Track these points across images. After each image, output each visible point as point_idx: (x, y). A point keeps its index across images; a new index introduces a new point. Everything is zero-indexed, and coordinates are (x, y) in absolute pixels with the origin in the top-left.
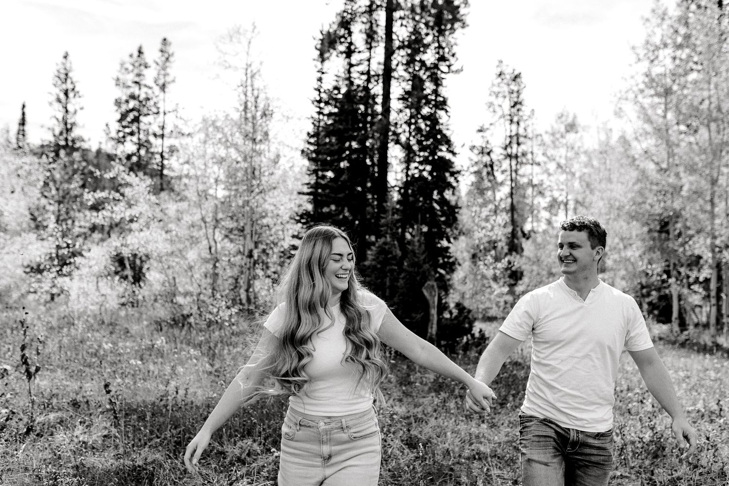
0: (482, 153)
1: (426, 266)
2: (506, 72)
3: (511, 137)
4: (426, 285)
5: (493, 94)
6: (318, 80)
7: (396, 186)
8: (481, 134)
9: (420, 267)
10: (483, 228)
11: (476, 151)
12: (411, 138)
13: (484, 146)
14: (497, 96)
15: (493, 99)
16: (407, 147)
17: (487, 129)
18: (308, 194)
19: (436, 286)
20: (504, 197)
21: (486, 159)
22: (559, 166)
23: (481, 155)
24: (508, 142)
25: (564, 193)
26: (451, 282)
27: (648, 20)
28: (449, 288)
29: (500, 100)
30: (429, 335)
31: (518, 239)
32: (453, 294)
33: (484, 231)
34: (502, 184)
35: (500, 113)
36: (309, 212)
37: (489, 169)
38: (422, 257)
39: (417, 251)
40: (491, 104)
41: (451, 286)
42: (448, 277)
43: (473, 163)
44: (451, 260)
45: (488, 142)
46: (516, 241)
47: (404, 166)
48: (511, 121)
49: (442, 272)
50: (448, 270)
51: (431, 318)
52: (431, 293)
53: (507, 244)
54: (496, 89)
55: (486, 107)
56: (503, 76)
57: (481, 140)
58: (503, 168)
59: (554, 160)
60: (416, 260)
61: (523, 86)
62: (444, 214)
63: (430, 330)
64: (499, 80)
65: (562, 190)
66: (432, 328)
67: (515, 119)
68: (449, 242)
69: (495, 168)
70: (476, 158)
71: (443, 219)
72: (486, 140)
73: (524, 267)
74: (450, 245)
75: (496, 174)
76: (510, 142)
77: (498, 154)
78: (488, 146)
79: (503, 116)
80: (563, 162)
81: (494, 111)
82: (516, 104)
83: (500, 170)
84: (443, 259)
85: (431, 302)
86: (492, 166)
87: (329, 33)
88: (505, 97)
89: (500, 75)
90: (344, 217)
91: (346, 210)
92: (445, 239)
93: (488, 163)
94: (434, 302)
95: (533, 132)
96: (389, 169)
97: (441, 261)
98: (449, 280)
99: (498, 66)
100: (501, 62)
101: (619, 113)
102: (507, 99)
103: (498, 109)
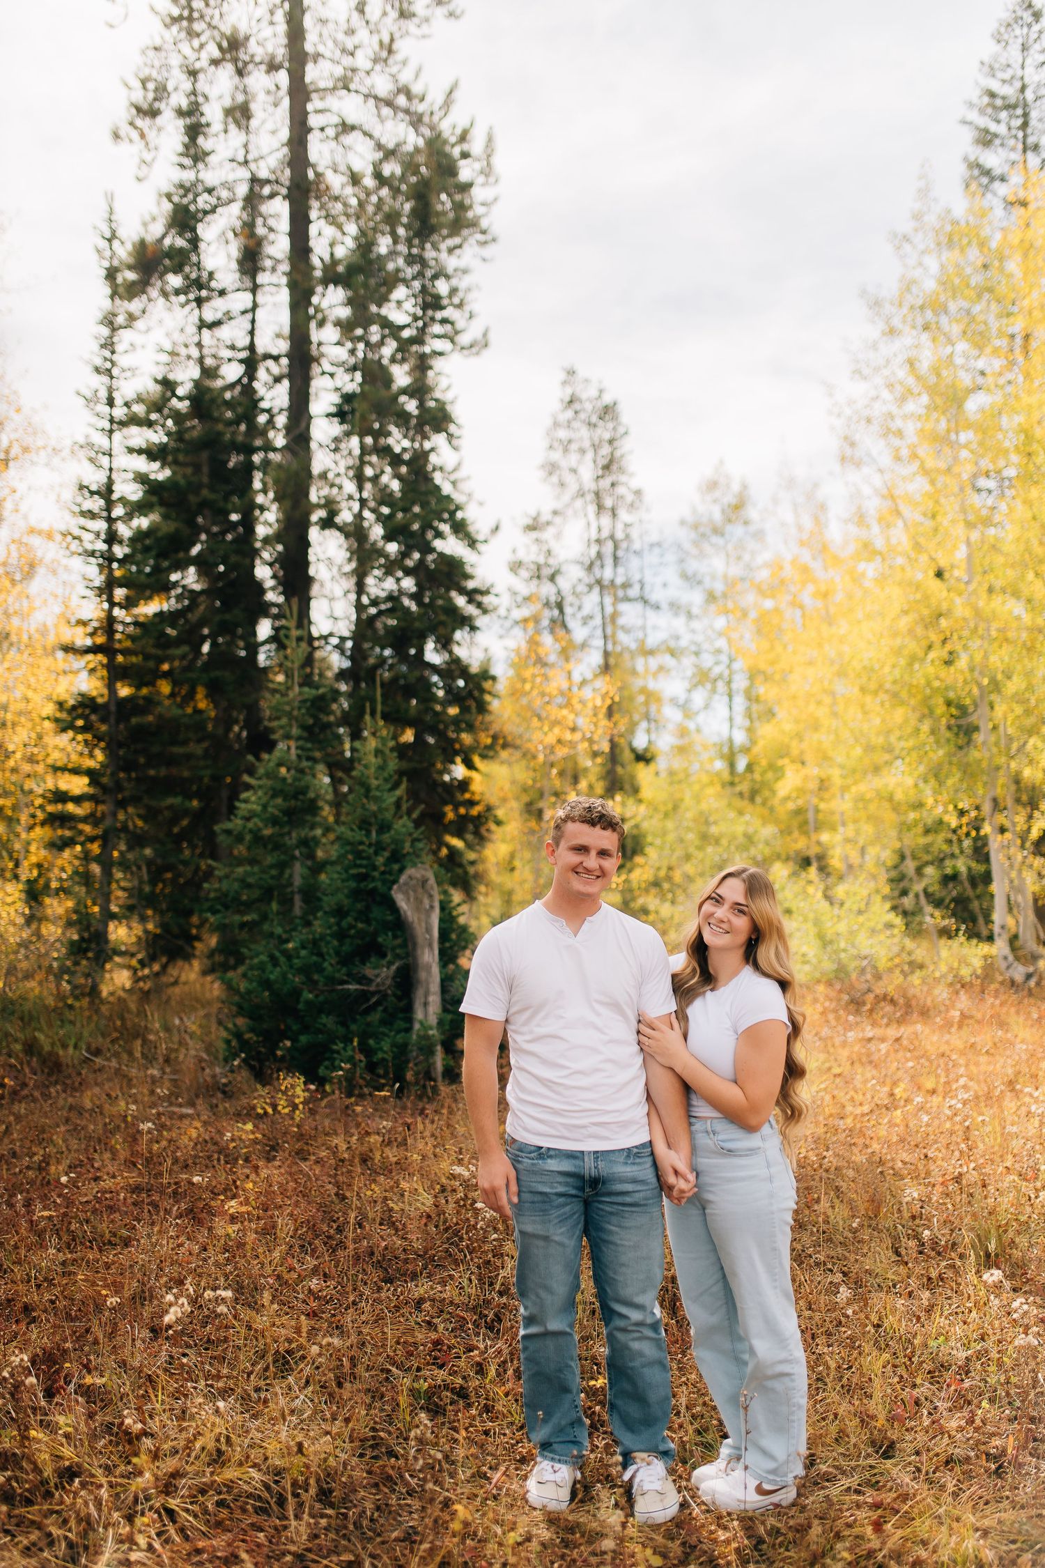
0: (539, 577)
1: (403, 825)
2: (584, 396)
3: (598, 541)
4: (403, 879)
5: (556, 444)
6: (103, 346)
7: (331, 635)
8: (534, 535)
9: (384, 827)
10: (556, 723)
11: (524, 574)
12: (367, 514)
13: (541, 560)
14: (566, 450)
15: (556, 456)
16: (356, 533)
17: (548, 523)
18: (88, 650)
19: (432, 881)
20: (589, 676)
21: (547, 590)
22: (711, 597)
23: (535, 582)
24: (594, 550)
25: (724, 658)
26: (480, 868)
27: (906, 238)
28: (473, 882)
29: (573, 459)
30: (417, 1026)
31: (623, 766)
32: (486, 895)
33: (556, 730)
34: (584, 645)
35: (573, 487)
36: (93, 699)
37: (556, 612)
38: (390, 799)
39: (374, 783)
40: (552, 468)
41: (479, 877)
42: (471, 856)
43: (519, 599)
44: (475, 811)
45: (549, 552)
46: (619, 770)
47: (350, 583)
48: (600, 507)
49: (457, 843)
50: (469, 837)
51: (422, 975)
52: (419, 901)
53: (603, 778)
54: (562, 434)
55: (541, 474)
56: (577, 406)
57: (534, 548)
58: (586, 610)
59: (699, 583)
60: (373, 807)
61: (621, 430)
62: (455, 697)
63: (419, 1015)
64: (569, 414)
65: (719, 651)
66: (426, 1004)
67: (608, 503)
68: (470, 765)
69: (568, 610)
70: (524, 589)
71: (453, 711)
72: (545, 548)
73: (645, 825)
74: (474, 774)
75: (572, 624)
76: (599, 555)
77: (573, 576)
78: (551, 561)
79: (581, 494)
80: (719, 587)
81: (562, 485)
82: (607, 467)
83: (579, 615)
84: (456, 809)
85: (419, 930)
86: (560, 606)
87: (142, 243)
88: (583, 451)
89: (571, 402)
90: (197, 711)
91: (201, 693)
92: (458, 760)
93: (553, 599)
94: (428, 930)
95: (641, 537)
96: (315, 590)
97: (450, 815)
98: (473, 863)
99: (564, 383)
100: (571, 373)
101: (849, 457)
102: (590, 455)
103: (569, 479)
